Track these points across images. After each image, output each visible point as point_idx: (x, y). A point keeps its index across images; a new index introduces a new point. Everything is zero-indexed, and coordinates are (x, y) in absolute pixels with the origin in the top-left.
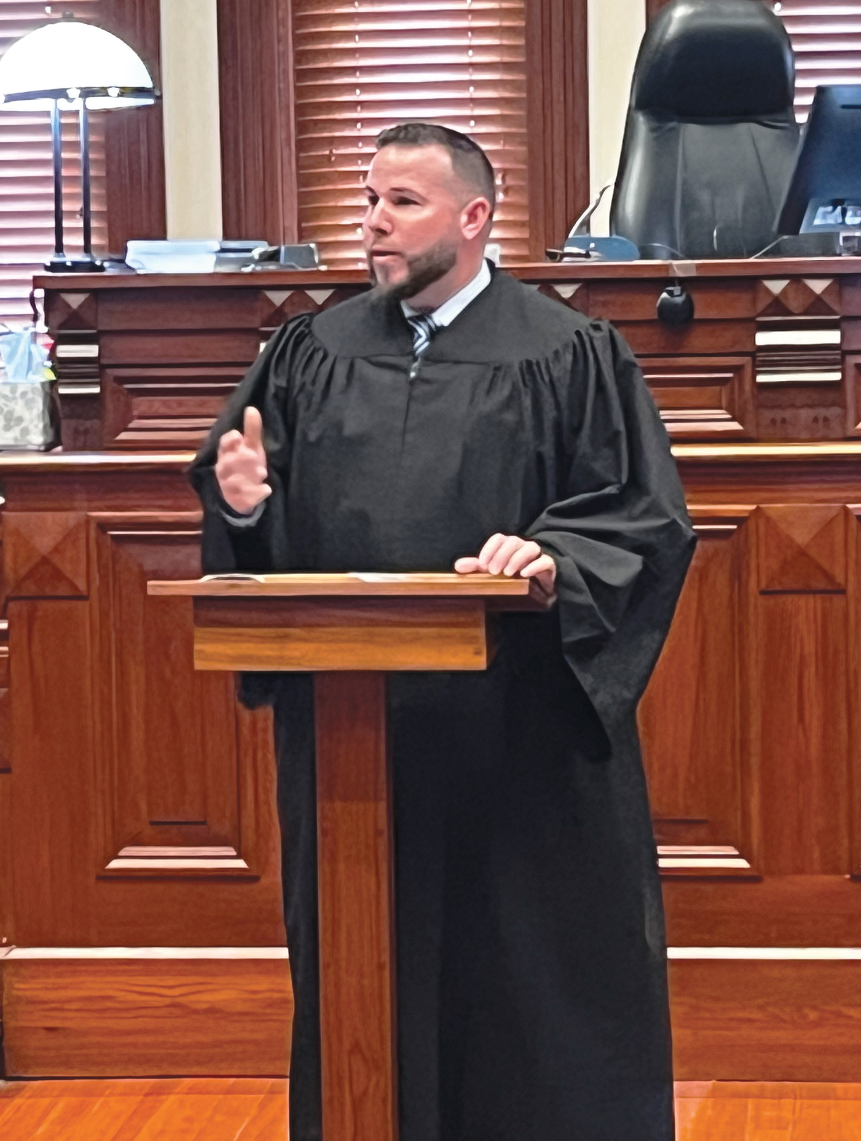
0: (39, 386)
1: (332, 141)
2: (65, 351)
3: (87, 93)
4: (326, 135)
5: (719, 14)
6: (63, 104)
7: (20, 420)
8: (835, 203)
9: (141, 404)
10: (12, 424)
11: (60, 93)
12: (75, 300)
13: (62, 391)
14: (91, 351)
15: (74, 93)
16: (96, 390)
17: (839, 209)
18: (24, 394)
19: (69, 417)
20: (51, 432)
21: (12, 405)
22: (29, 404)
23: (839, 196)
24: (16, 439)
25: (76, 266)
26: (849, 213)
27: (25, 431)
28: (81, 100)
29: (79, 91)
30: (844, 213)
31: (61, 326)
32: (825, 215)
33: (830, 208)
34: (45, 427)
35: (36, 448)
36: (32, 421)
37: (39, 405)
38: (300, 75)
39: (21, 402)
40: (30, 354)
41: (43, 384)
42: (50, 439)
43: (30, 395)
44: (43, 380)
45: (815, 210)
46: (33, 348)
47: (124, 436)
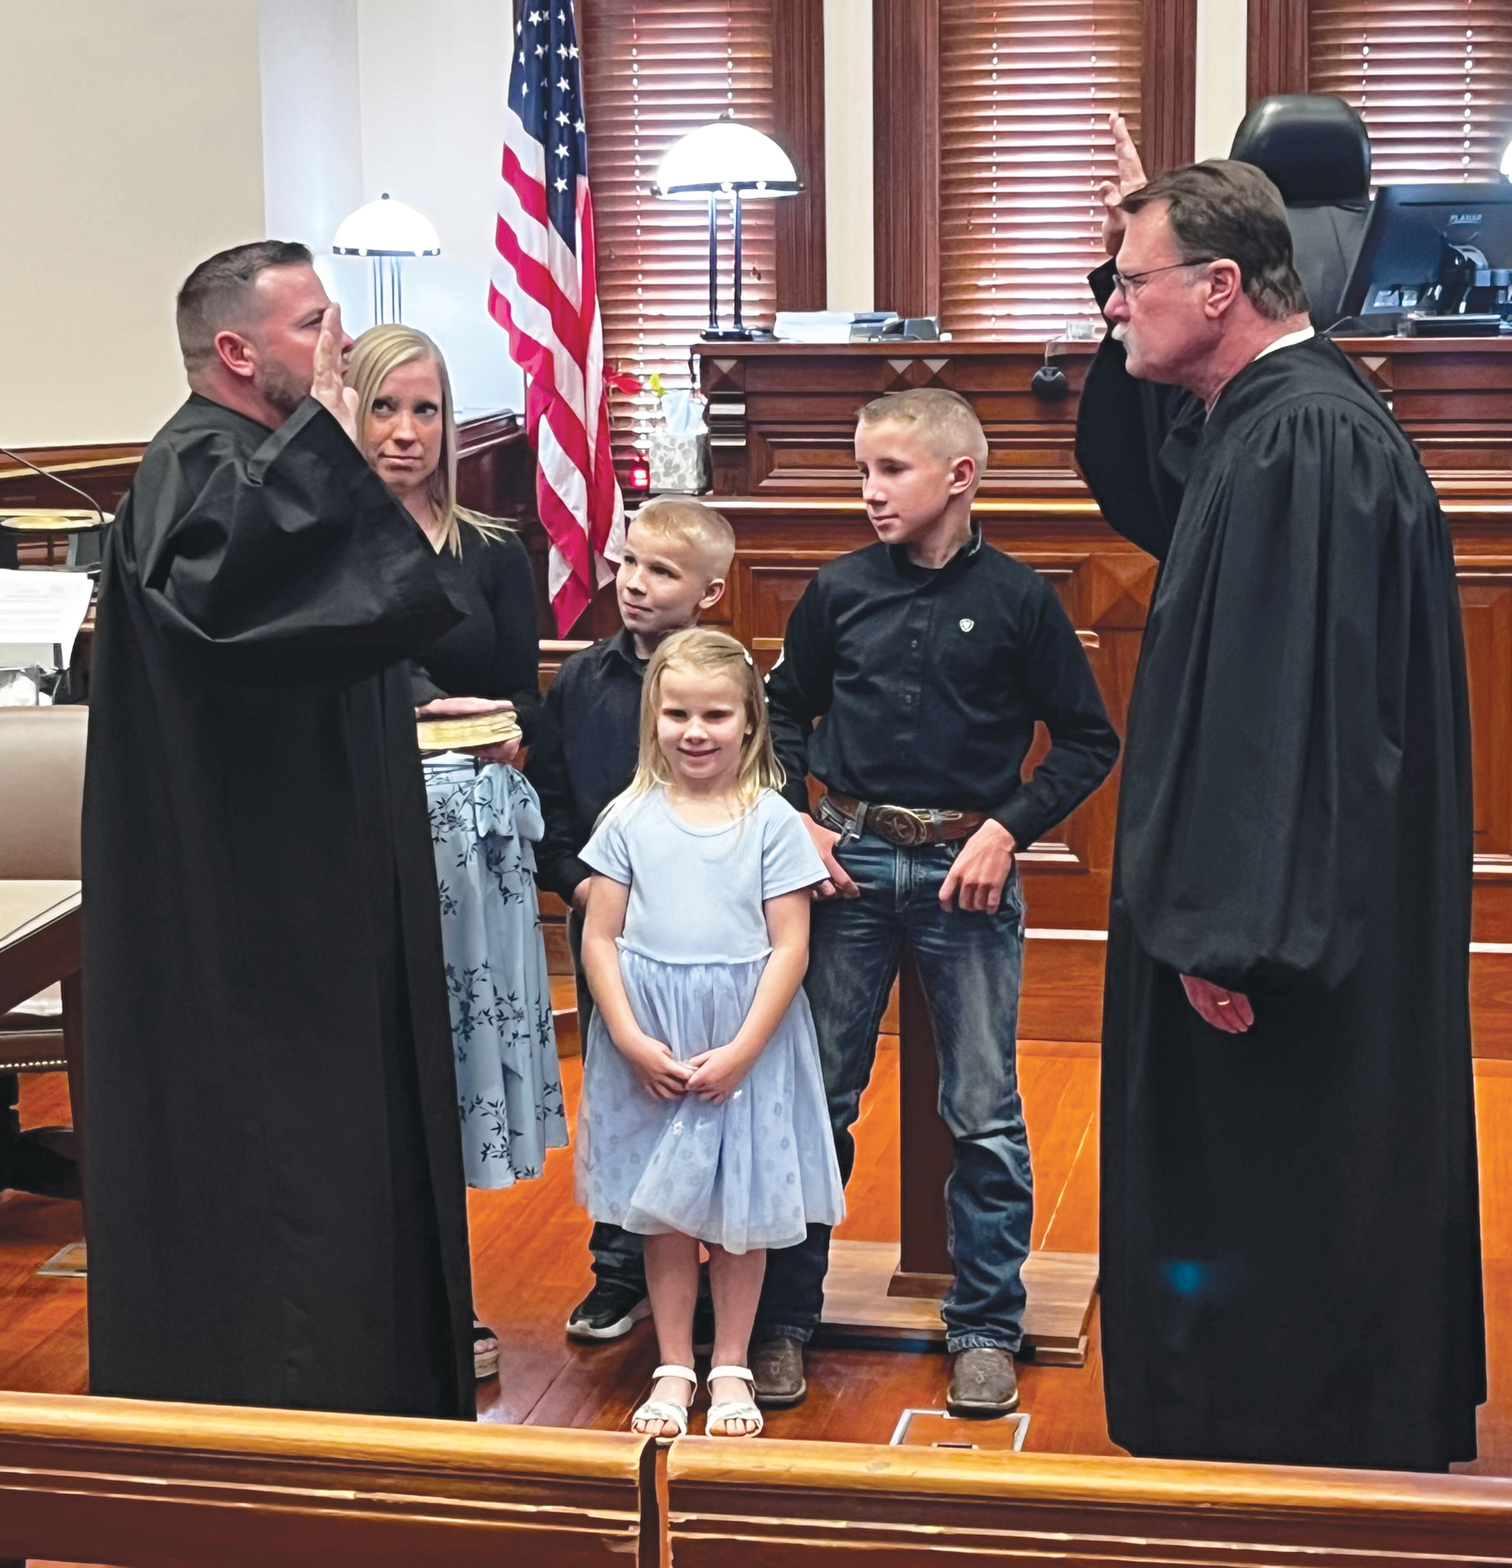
0: (694, 439)
1: (971, 212)
2: (717, 409)
3: (738, 186)
4: (966, 206)
5: (1303, 110)
6: (718, 194)
7: (677, 467)
8: (1393, 288)
9: (780, 456)
10: (671, 471)
11: (715, 187)
12: (726, 366)
13: (714, 443)
14: (739, 409)
15: (727, 186)
16: (743, 443)
17: (1397, 293)
18: (681, 446)
19: (718, 466)
20: (704, 478)
21: (670, 455)
22: (685, 453)
23: (1396, 281)
24: (673, 484)
25: (727, 336)
26: (1406, 297)
27: (682, 478)
28: (734, 192)
29: (732, 185)
30: (1401, 297)
31: (713, 389)
32: (1384, 299)
33: (1389, 292)
34: (699, 473)
35: (691, 492)
36: (687, 469)
37: (694, 455)
38: (945, 154)
39: (679, 452)
40: (689, 411)
41: (698, 437)
42: (702, 485)
43: (686, 447)
44: (700, 433)
45: (1375, 295)
46: (691, 405)
47: (765, 483)
